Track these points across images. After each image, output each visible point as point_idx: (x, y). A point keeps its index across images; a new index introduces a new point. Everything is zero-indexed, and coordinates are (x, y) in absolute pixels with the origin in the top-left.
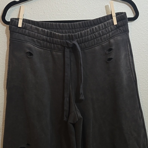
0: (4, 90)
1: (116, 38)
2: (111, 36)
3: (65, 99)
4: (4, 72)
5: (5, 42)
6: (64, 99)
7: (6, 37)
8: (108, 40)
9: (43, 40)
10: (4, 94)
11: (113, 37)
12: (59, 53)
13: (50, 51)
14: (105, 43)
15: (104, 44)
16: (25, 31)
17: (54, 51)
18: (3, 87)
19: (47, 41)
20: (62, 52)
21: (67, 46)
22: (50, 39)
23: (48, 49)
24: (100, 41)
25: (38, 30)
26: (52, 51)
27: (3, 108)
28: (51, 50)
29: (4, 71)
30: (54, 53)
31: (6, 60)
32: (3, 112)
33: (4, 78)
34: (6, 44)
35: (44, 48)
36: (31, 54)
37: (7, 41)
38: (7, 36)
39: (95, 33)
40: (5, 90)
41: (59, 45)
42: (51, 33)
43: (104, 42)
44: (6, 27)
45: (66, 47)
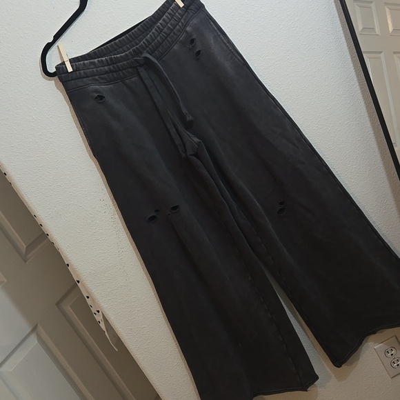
1: (191, 23)
2: (185, 24)
6: (170, 132)
8: (184, 31)
9: (106, 72)
11: (187, 24)
12: (133, 79)
13: (121, 82)
14: (182, 36)
15: (181, 38)
16: (80, 73)
17: (127, 79)
19: (111, 71)
21: (138, 65)
22: (114, 67)
24: (175, 37)
25: (94, 63)
26: (124, 80)
30: (127, 81)
35: (113, 82)
36: (101, 97)
39: (163, 31)
41: (128, 68)
42: (111, 59)
43: (180, 36)
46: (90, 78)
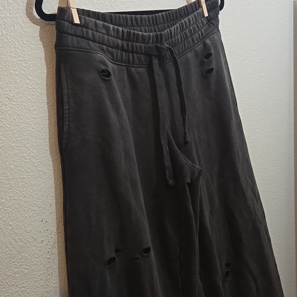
0: (51, 159)
1: (211, 36)
2: (204, 35)
3: (164, 149)
4: (48, 121)
5: (41, 59)
6: (162, 148)
7: (43, 49)
8: (201, 41)
9: (117, 47)
10: (52, 168)
11: (208, 36)
12: (140, 70)
13: (125, 67)
14: (199, 46)
15: (197, 48)
17: (133, 67)
18: (49, 153)
19: (122, 49)
20: (145, 67)
21: (156, 54)
22: (128, 45)
23: (123, 64)
24: (192, 44)
26: (130, 66)
27: (54, 196)
28: (128, 66)
29: (47, 118)
30: (133, 70)
31: (47, 96)
32: (54, 206)
33: (48, 133)
34: (44, 63)
35: (118, 63)
37: (45, 56)
38: (43, 46)
39: (184, 31)
40: (52, 157)
41: (142, 54)
43: (197, 45)
44: (39, 27)
45: (154, 55)
46: (97, 45)
